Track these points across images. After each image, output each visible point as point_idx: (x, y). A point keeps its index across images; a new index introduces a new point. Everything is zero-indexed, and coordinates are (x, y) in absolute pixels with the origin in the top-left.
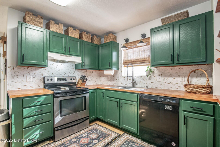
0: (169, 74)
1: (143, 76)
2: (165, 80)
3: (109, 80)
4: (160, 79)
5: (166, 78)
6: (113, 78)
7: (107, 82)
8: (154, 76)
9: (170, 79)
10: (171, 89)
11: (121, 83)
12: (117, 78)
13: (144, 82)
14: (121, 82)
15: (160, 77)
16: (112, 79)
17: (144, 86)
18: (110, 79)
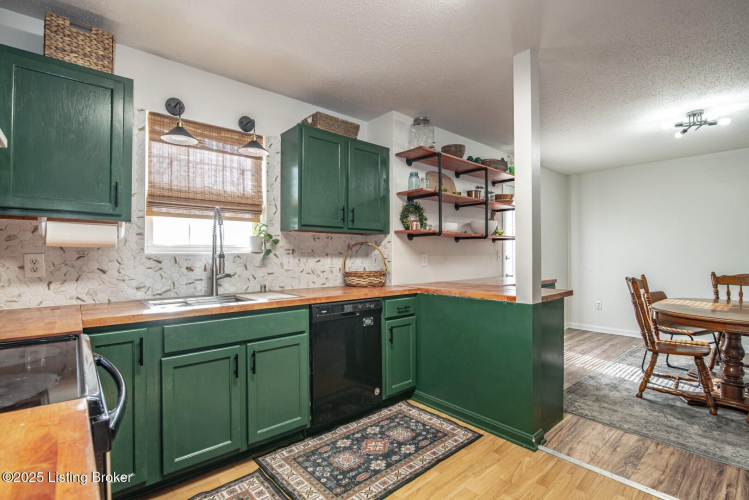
0: (310, 251)
1: (244, 255)
2: (302, 266)
3: (40, 279)
4: (290, 262)
5: (303, 260)
6: (80, 262)
7: (14, 290)
8: (275, 255)
9: (311, 263)
10: (312, 286)
11: (138, 288)
12: (112, 268)
13: (246, 274)
14: (135, 284)
15: (291, 257)
16: (64, 269)
17: (245, 287)
18: (42, 273)
